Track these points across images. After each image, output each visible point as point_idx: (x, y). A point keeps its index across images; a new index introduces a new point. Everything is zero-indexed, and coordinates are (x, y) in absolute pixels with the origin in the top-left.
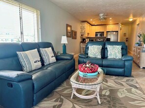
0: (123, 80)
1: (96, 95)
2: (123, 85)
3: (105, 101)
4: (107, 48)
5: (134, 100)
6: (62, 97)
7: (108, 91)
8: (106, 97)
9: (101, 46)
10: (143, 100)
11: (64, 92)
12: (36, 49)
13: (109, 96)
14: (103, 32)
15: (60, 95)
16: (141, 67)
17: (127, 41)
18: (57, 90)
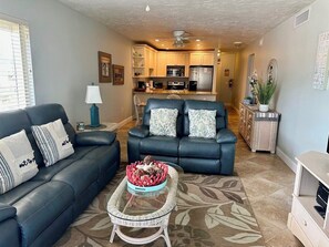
0: (217, 185)
1: (163, 233)
2: (216, 198)
3: (180, 241)
4: (187, 115)
5: (234, 232)
6: (89, 241)
7: (187, 216)
8: (182, 231)
9: (176, 111)
10: (250, 229)
11: (95, 228)
12: (23, 132)
13: (188, 228)
14: (183, 67)
15: (86, 236)
16: (254, 151)
17: (230, 85)
18: (78, 223)
